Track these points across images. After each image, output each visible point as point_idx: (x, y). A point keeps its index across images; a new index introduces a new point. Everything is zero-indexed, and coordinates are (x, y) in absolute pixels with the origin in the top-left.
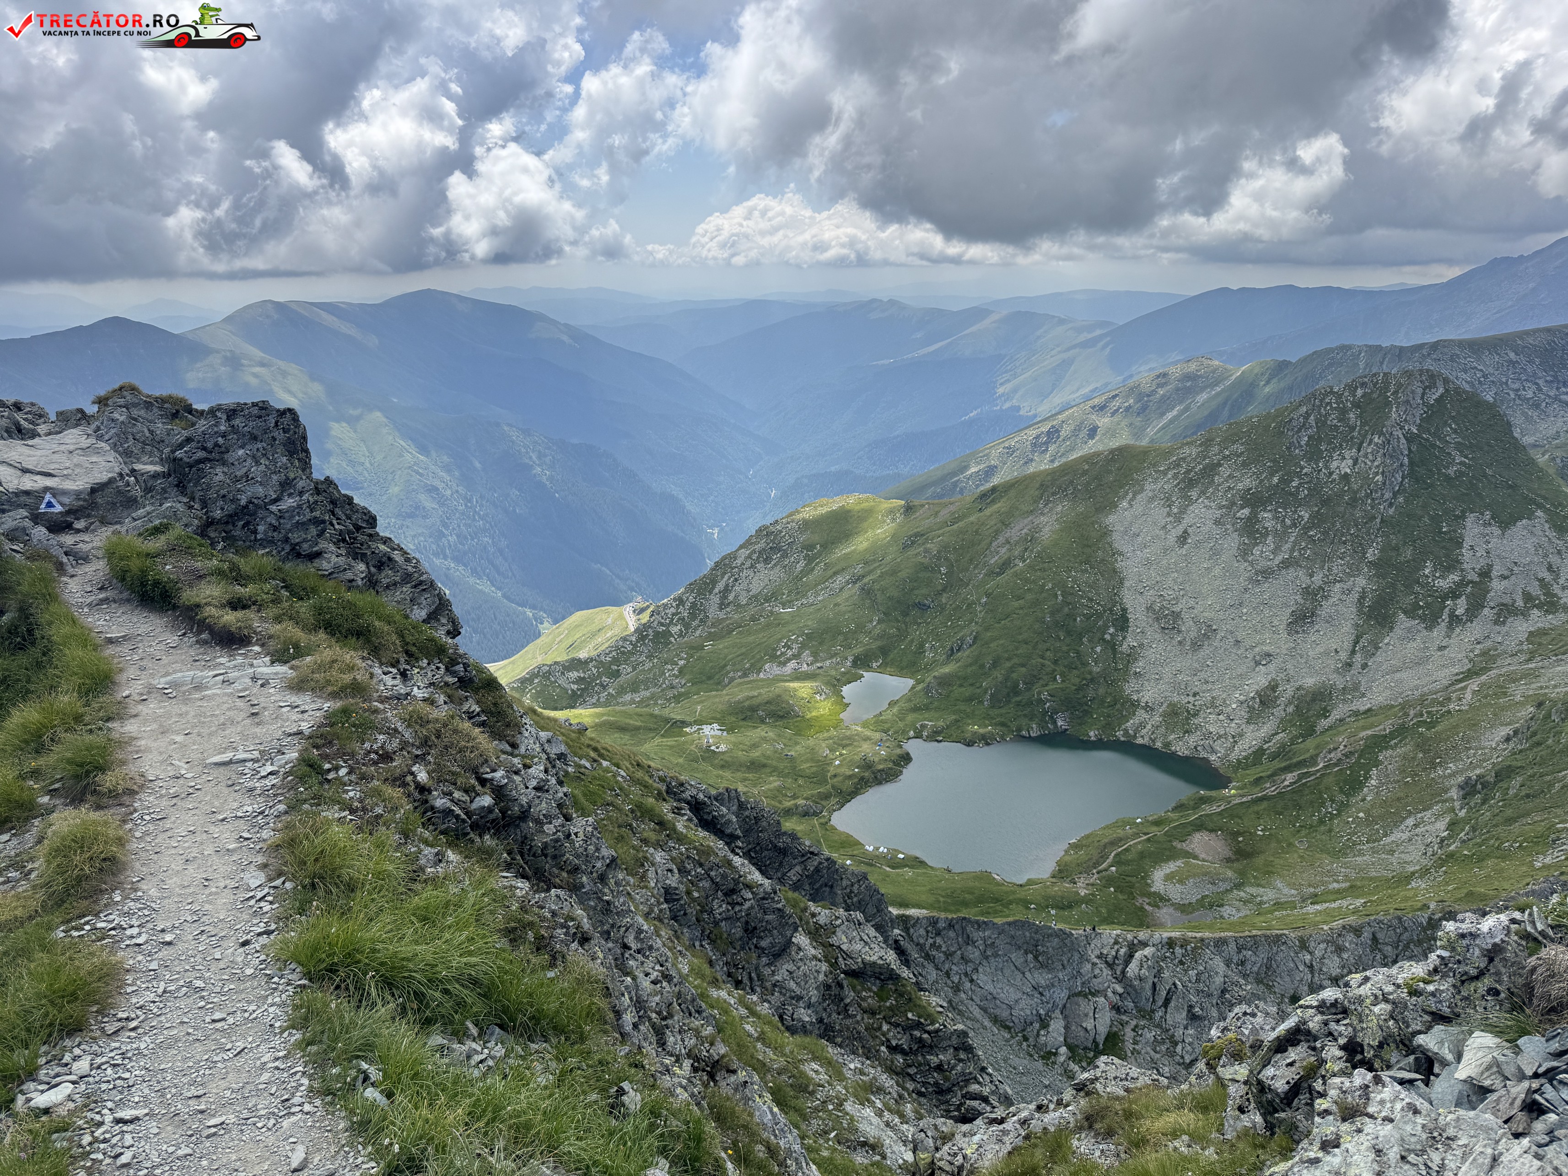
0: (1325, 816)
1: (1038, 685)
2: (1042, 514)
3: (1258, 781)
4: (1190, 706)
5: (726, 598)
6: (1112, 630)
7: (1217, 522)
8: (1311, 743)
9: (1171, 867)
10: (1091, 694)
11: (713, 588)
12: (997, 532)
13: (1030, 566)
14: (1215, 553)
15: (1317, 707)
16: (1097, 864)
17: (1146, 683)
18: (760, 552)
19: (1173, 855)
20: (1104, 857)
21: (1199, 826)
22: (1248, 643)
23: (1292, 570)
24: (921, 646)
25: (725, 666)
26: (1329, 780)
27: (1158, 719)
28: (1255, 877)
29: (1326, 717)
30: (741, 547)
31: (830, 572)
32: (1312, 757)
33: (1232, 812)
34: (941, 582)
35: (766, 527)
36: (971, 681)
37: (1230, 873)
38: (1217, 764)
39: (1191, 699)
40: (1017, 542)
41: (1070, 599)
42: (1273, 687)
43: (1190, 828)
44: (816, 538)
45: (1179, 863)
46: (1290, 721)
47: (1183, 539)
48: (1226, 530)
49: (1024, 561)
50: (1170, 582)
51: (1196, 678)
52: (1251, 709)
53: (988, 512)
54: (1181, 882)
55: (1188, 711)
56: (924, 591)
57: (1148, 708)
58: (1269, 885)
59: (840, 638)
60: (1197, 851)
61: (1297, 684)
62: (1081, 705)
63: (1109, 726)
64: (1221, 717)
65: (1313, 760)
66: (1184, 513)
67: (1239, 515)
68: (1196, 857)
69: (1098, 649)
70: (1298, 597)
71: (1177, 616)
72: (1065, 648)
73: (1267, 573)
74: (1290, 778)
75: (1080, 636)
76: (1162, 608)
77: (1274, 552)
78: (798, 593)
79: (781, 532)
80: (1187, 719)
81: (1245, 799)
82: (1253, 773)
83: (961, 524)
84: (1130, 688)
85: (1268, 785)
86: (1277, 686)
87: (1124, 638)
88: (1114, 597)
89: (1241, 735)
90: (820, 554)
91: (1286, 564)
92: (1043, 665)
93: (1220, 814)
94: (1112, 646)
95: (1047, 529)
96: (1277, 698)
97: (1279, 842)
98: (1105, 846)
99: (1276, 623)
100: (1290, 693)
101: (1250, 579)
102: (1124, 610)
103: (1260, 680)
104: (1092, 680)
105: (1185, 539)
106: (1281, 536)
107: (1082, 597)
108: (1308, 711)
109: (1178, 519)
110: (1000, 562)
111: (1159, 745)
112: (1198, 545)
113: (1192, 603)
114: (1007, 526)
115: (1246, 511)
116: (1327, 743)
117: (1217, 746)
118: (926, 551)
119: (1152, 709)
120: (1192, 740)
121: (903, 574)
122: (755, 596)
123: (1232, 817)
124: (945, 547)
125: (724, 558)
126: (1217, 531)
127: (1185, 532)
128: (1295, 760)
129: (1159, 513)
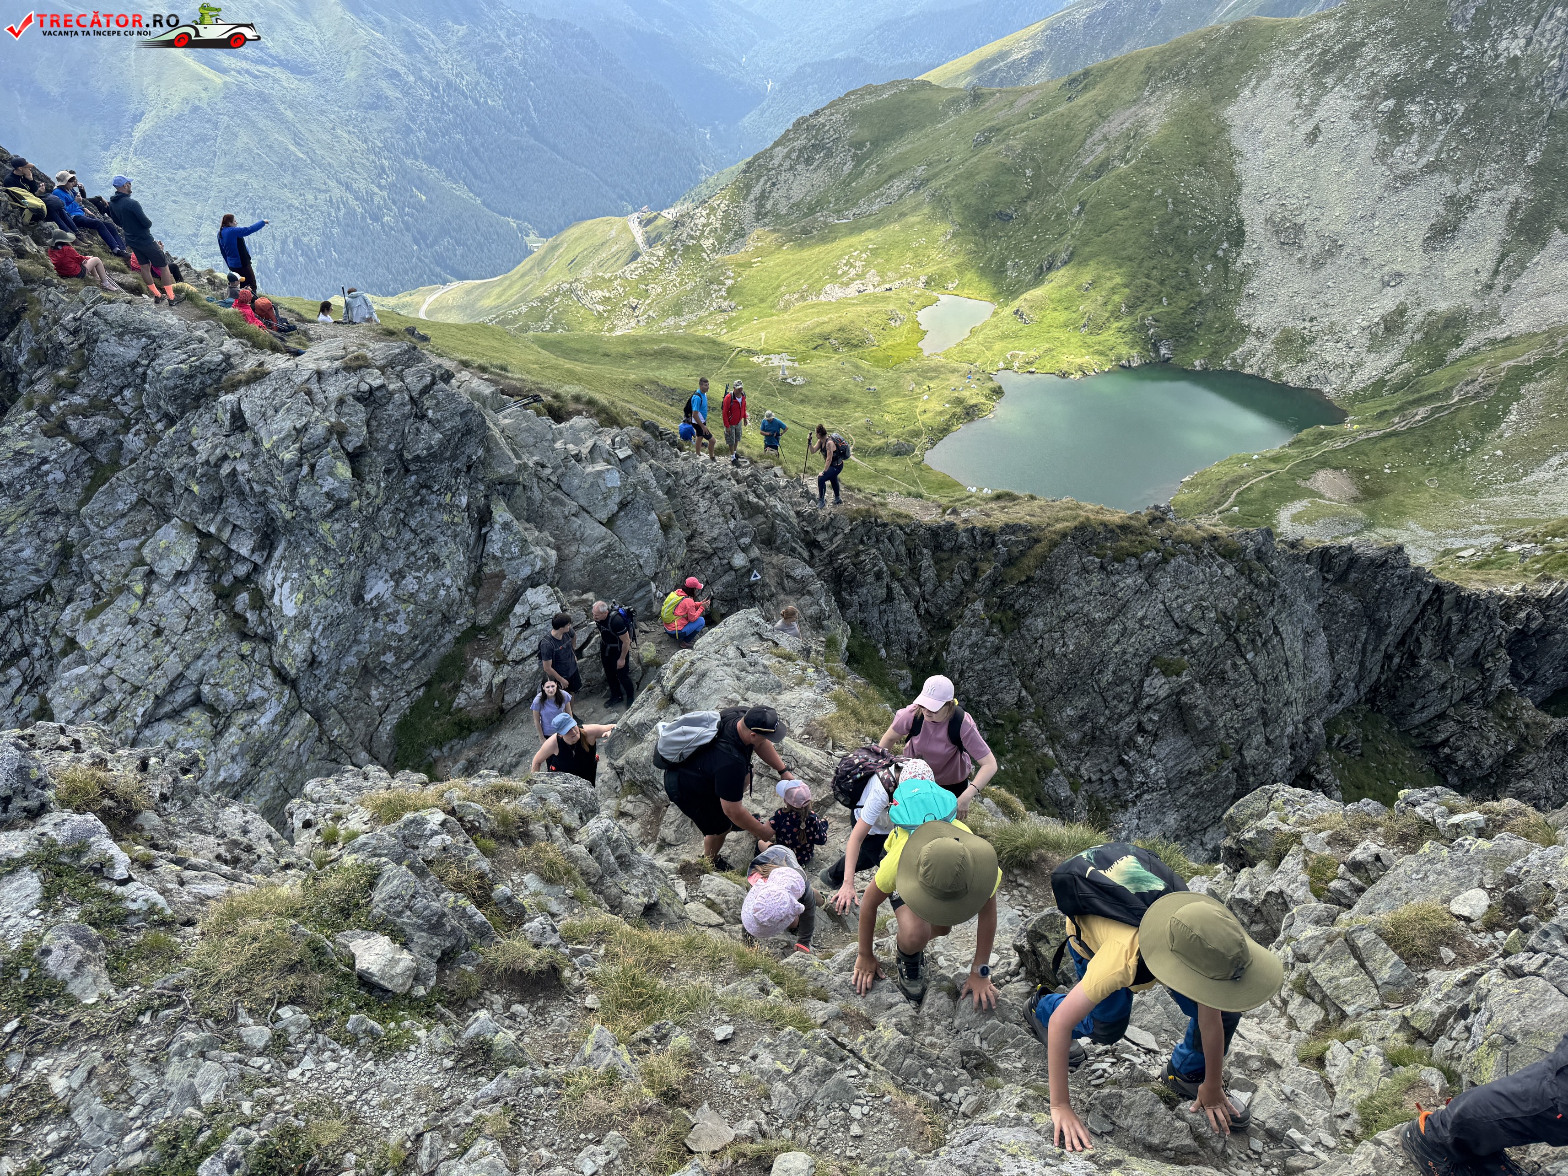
0: (1457, 453)
1: (1141, 309)
2: (1148, 104)
3: (1382, 415)
4: (1306, 332)
5: (763, 206)
6: (1225, 245)
7: (1355, 117)
8: (1442, 375)
9: (1298, 506)
10: (1198, 319)
11: (748, 194)
12: (1092, 127)
13: (1136, 168)
14: (1350, 154)
15: (1449, 335)
16: (1218, 504)
17: (1259, 307)
18: (800, 151)
19: (1298, 494)
20: (1226, 497)
21: (1323, 463)
22: (1375, 262)
23: (1437, 175)
24: (1003, 263)
25: (779, 286)
26: (1465, 415)
27: (1269, 346)
28: (1385, 518)
29: (1458, 346)
30: (776, 144)
31: (885, 176)
32: (1446, 390)
33: (1357, 449)
34: (1025, 187)
35: (805, 120)
36: (1066, 304)
37: (1360, 514)
38: (1332, 396)
39: (1307, 324)
40: (1117, 140)
41: (1181, 208)
42: (1401, 311)
43: (1313, 466)
44: (866, 134)
45: (1305, 502)
46: (1417, 349)
47: (1313, 136)
48: (1365, 125)
49: (1127, 162)
50: (1294, 189)
51: (1314, 301)
52: (1374, 336)
53: (1080, 101)
54: (1309, 522)
55: (1303, 338)
56: (1007, 198)
57: (1260, 335)
58: (1400, 526)
59: (910, 254)
60: (1322, 490)
61: (1428, 309)
62: (1188, 331)
63: (1215, 355)
64: (1340, 345)
65: (1448, 393)
66: (1317, 104)
67: (1381, 107)
68: (1321, 497)
69: (1209, 267)
70: (1441, 209)
71: (1299, 229)
72: (1173, 266)
73: (1406, 179)
74: (1422, 412)
75: (1190, 253)
76: (1284, 219)
77: (1418, 154)
78: (847, 201)
79: (824, 125)
80: (1302, 346)
81: (1371, 435)
82: (1373, 408)
83: (1049, 116)
84: (1241, 312)
85: (1396, 420)
86: (1405, 311)
87: (1239, 254)
88: (1230, 208)
89: (1360, 365)
90: (870, 153)
91: (1431, 168)
92: (1148, 286)
93: (1345, 450)
94: (1224, 265)
95: (1154, 123)
96: (1405, 323)
97: (1408, 480)
98: (1226, 485)
99: (1411, 238)
100: (1420, 318)
101: (1387, 187)
102: (1241, 222)
103: (1387, 303)
104: (1200, 303)
105: (1316, 136)
106: (1428, 134)
107: (1195, 206)
108: (1438, 338)
109: (1309, 112)
110: (1097, 162)
111: (1268, 375)
112: (1329, 145)
113: (1317, 213)
114: (1105, 118)
115: (1391, 103)
116: (1464, 374)
117: (1332, 377)
118: (1009, 148)
119: (1264, 336)
120: (1305, 370)
121: (981, 178)
122: (797, 205)
123: (1358, 453)
124: (1031, 145)
125: (757, 158)
126: (1352, 127)
127: (1317, 128)
128: (1425, 393)
129: (1287, 105)
